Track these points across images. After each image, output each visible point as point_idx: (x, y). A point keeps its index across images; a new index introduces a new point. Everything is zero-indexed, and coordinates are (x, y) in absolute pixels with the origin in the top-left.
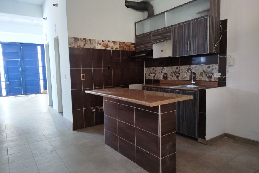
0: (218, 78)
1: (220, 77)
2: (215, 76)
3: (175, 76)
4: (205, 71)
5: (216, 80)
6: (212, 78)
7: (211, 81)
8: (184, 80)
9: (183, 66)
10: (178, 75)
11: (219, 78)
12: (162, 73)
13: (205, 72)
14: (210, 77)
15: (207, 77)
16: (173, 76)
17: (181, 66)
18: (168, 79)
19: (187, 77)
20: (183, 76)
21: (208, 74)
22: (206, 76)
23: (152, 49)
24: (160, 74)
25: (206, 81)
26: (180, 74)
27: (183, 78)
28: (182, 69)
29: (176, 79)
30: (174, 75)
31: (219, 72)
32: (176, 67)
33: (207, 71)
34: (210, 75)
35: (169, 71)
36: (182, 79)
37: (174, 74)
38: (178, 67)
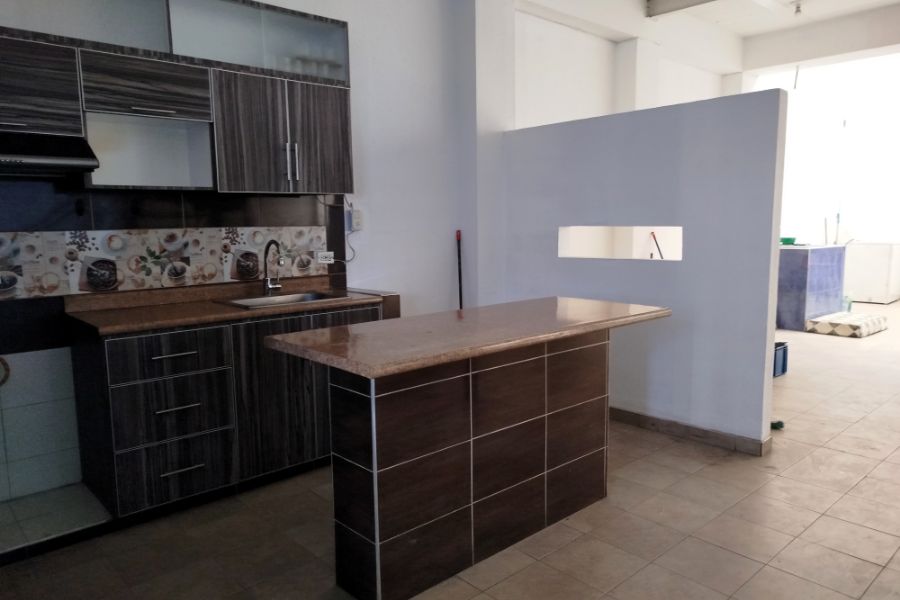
0: (326, 266)
1: (332, 261)
2: (320, 261)
3: (163, 269)
4: (289, 248)
5: (321, 272)
6: (312, 266)
7: (308, 277)
8: (208, 282)
9: (201, 229)
10: (179, 264)
11: (329, 265)
12: (74, 259)
13: (289, 251)
14: (304, 265)
15: (295, 265)
16: (149, 273)
17: (189, 229)
18: (120, 288)
19: (222, 272)
20: (202, 269)
21: (300, 255)
22: (293, 262)
23: (83, 135)
24: (58, 269)
25: (293, 278)
26: (187, 260)
27: (204, 277)
28: (197, 242)
29: (167, 282)
30: (156, 270)
31: (329, 250)
32: (163, 233)
33: (295, 245)
34: (305, 257)
35: (123, 249)
36: (199, 281)
37: (156, 263)
38: (178, 232)
